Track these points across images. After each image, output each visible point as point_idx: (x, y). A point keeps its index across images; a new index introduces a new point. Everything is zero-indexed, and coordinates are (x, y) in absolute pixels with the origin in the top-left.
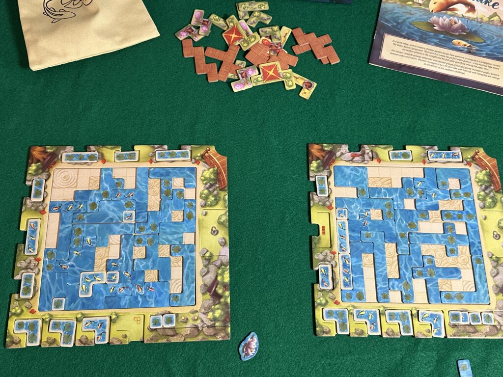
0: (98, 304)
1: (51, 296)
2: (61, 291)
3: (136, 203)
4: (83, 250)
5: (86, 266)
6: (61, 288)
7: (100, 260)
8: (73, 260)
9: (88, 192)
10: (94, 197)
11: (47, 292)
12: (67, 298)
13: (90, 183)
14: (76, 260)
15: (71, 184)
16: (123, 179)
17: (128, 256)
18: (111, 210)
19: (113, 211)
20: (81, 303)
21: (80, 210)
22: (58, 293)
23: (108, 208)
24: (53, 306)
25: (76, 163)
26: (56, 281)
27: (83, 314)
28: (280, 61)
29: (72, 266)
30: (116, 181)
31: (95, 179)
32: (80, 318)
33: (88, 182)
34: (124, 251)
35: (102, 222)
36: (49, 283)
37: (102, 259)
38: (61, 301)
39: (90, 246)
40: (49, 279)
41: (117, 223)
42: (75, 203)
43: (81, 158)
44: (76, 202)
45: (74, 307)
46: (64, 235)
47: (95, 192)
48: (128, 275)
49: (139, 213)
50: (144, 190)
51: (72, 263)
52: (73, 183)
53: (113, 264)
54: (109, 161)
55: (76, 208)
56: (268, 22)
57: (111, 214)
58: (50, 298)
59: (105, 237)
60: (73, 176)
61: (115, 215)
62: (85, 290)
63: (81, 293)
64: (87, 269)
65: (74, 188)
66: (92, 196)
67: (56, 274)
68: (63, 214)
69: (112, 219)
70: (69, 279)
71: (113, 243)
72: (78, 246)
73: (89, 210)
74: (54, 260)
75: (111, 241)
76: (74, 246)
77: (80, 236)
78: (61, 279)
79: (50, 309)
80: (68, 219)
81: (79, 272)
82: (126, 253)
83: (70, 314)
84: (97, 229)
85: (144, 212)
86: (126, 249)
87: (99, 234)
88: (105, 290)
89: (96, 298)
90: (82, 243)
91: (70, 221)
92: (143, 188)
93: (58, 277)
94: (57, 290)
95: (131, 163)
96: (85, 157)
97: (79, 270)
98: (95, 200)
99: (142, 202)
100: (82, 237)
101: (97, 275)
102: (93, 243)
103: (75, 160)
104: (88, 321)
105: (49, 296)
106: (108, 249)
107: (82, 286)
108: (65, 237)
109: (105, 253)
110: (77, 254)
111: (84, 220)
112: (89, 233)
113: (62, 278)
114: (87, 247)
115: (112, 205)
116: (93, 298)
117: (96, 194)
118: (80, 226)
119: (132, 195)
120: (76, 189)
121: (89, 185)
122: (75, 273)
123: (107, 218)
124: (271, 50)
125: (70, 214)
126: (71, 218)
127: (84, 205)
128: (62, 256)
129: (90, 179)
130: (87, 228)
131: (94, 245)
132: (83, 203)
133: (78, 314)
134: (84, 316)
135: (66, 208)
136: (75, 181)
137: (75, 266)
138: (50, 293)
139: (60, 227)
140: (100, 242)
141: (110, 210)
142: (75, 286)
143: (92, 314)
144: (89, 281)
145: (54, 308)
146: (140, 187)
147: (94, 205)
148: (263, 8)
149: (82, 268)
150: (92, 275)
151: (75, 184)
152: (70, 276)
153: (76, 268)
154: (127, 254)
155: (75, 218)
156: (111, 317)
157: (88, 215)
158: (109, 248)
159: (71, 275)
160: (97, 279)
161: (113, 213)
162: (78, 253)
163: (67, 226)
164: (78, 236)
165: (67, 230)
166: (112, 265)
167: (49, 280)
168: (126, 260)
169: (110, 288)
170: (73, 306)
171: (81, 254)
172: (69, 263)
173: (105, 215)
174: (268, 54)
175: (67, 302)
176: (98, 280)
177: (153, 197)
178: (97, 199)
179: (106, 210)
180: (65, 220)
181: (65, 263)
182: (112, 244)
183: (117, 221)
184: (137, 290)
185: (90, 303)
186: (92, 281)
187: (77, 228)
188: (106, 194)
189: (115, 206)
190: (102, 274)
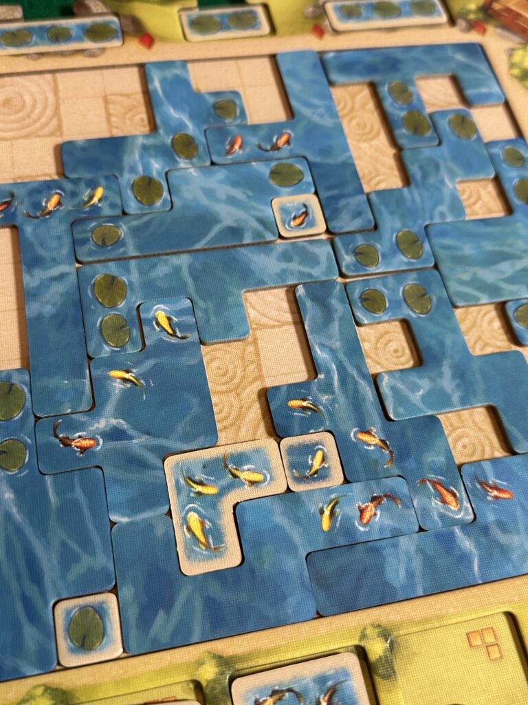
0: (284, 597)
1: (43, 594)
2: (86, 560)
3: (311, 166)
4: (150, 363)
5: (179, 428)
6: (86, 544)
7: (232, 396)
8: (116, 410)
9: (113, 147)
10: (142, 157)
11: (19, 576)
12: (127, 591)
13: (109, 115)
14: (127, 407)
15: (37, 125)
16: (236, 94)
17: (346, 363)
18: (224, 197)
19: (231, 201)
20: (198, 604)
21: (95, 208)
22: (77, 570)
23: (210, 193)
24: (63, 644)
25: (42, 55)
26: (53, 516)
27: (223, 661)
29: (115, 434)
30: (211, 100)
31: (127, 102)
32: (214, 681)
33: (102, 111)
34: (323, 346)
35: (198, 246)
36: (18, 530)
37: (237, 390)
38: (100, 611)
39: (173, 340)
40: (15, 510)
41: (262, 245)
42: (69, 186)
43: (59, 36)
44: (75, 182)
45: (170, 628)
46: (48, 310)
47: (140, 141)
48: (376, 441)
49: (337, 198)
50: (328, 122)
51: (114, 422)
52: (43, 120)
53: (294, 403)
54: (164, 39)
55: (76, 201)
57: (228, 215)
58: (39, 603)
59: (230, 300)
60: (39, 97)
61: (242, 215)
62: (202, 539)
63: (190, 553)
64: (187, 437)
65: (52, 134)
66: (133, 157)
67: (49, 480)
68: (29, 229)
69: (235, 232)
70: (116, 494)
71: (264, 320)
72: (123, 347)
73: (133, 206)
74: (23, 419)
75: (252, 314)
76: (107, 348)
77: (122, 305)
78: (75, 502)
79: (48, 662)
80: (54, 244)
81: (153, 459)
82: (333, 352)
83: (161, 672)
84: (185, 272)
85: (350, 195)
86: (330, 338)
87: (198, 291)
88: (297, 521)
89: (266, 566)
90: (135, 333)
91: (66, 250)
92: (321, 116)
93: (58, 493)
94: (67, 559)
95: (248, 42)
96: (74, 33)
97: (152, 449)
98: (147, 167)
99: (330, 161)
100: (129, 310)
101: (240, 459)
102: (184, 327)
103: (36, 44)
104: (261, 691)
105: (32, 591)
106: (250, 349)
107: (185, 521)
108: (54, 316)
109: (245, 367)
110: (125, 380)
111: (119, 243)
112: (155, 292)
113: (79, 494)
114: (162, 348)
115: (220, 182)
116: (252, 571)
117: (145, 148)
118: (113, 268)
119: (288, 142)
120: (59, 140)
121: (109, 121)
122: (134, 462)
123: (216, 229)
125: (58, 227)
126: (67, 241)
127: (106, 188)
128: (58, 397)
129: (106, 101)
130: (142, 272)
131: (193, 337)
132: (103, 181)
133: (200, 663)
134: (233, 670)
135: (37, 206)
136: (49, 112)
137: (131, 432)
138: (36, 576)
139: (26, 278)
140: (213, 321)
141: (218, 201)
142: (149, 527)
143: (268, 652)
144: (210, 490)
145: (73, 651)
146: (306, 112)
147: (147, 187)
149: (166, 437)
150: (215, 461)
151: (54, 122)
152: (116, 481)
153: (138, 442)
154: (341, 356)
155: (85, 241)
156: (361, 653)
157: (135, 223)
158: (255, 341)
159: (120, 474)
160: (244, 475)
161: (232, 210)
162: (127, 376)
163: (55, 271)
164: (113, 306)
165: (59, 288)
166: (293, 409)
167: (18, 517)
168: (343, 381)
169: (314, 509)
170: (162, 624)
171: (146, 376)
172: (101, 424)
173: (205, 220)
175: (133, 613)
176: (252, 483)
177: (364, 145)
178: (156, 166)
179: (204, 201)
180: (40, 251)
181: (80, 426)
182: (262, 326)
183: (259, 235)
184: (436, 503)
185: (243, 597)
186: (224, 491)
187: (98, 277)
188: (185, 146)
189: (235, 184)
190: (258, 451)
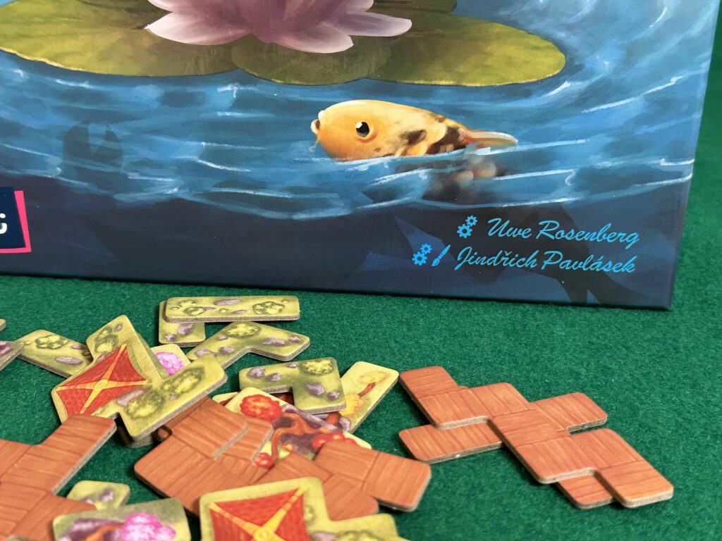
28: (328, 479)
56: (289, 352)
124: (286, 438)
148: (273, 313)
174: (266, 456)
